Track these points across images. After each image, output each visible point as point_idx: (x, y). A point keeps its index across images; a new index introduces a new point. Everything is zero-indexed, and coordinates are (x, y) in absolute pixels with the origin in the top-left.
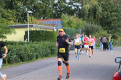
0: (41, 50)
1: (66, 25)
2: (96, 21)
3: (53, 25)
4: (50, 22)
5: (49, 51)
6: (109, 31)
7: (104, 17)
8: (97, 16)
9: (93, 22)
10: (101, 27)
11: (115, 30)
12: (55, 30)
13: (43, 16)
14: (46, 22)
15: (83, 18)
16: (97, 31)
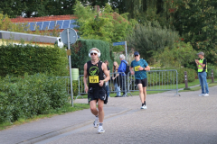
0: (27, 97)
1: (87, 31)
2: (164, 19)
3: (53, 32)
4: (46, 24)
5: (47, 99)
6: (198, 44)
7: (182, 7)
8: (165, 7)
9: (156, 23)
10: (176, 34)
11: (213, 41)
12: (61, 44)
13: (27, 8)
14: (34, 23)
15: (131, 12)
16: (166, 44)
